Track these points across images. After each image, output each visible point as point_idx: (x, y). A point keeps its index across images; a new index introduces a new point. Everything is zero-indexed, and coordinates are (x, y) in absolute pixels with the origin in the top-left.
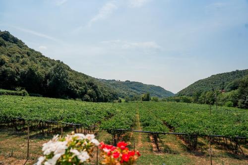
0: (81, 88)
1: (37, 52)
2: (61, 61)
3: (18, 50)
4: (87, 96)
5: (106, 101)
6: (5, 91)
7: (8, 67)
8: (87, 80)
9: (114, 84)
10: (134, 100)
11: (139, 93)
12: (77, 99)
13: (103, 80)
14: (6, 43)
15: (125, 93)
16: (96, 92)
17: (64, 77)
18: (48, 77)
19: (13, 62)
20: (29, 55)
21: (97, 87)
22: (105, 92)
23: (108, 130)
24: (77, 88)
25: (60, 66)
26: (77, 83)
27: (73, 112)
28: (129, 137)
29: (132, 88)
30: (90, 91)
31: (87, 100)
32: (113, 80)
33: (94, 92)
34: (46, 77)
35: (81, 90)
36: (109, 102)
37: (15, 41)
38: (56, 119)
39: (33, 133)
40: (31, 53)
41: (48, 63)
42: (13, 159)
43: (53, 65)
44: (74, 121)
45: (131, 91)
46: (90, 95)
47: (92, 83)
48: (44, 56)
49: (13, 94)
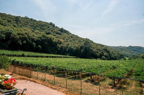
0: (100, 52)
1: (76, 36)
2: (88, 39)
3: (67, 36)
4: (103, 57)
5: (115, 59)
6: (62, 56)
7: (63, 44)
8: (103, 48)
9: (121, 49)
10: (135, 58)
11: (139, 53)
12: (98, 59)
13: (113, 47)
14: (62, 33)
15: (129, 54)
16: (109, 54)
17: (90, 47)
18: (81, 48)
19: (65, 42)
20: (72, 38)
21: (109, 52)
22: (115, 54)
23: (109, 77)
24: (98, 53)
25: (87, 42)
26: (97, 50)
27: (92, 66)
28: (126, 82)
29: (134, 50)
30: (105, 54)
31: (104, 59)
32: (120, 46)
33: (108, 54)
34: (80, 48)
35: (100, 53)
36: (118, 60)
37: (66, 32)
38: (82, 70)
39: (72, 77)
40: (73, 36)
41: (81, 40)
42: (61, 87)
43: (84, 41)
44: (91, 71)
45: (134, 53)
46: (105, 56)
47: (106, 49)
48: (79, 37)
49: (66, 57)
